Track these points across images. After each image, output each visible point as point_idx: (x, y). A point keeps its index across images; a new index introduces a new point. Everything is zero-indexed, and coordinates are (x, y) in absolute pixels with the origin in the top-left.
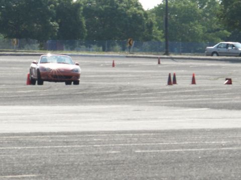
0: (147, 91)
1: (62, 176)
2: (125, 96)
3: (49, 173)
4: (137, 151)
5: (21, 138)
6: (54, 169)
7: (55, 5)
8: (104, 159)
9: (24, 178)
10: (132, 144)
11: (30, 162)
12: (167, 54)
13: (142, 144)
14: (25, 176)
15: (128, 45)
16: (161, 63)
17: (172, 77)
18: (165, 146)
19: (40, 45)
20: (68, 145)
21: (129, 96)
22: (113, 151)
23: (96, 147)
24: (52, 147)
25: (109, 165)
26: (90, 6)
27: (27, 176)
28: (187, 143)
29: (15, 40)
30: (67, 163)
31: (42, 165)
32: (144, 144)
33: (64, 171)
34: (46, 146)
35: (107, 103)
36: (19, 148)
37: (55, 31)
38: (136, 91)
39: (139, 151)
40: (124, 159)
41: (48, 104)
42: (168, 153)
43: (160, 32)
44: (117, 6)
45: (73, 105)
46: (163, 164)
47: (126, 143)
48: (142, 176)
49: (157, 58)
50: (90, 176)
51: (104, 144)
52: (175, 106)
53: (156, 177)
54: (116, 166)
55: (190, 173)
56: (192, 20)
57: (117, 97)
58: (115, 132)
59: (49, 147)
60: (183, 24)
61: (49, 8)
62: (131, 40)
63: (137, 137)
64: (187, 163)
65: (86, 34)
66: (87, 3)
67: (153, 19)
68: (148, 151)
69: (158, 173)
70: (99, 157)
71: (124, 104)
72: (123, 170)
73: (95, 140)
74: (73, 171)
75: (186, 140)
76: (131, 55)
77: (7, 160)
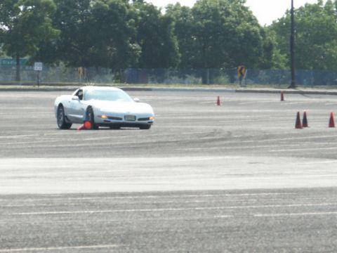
0: (267, 137)
1: (153, 246)
2: (236, 144)
3: (134, 242)
4: (255, 215)
5: (93, 200)
6: (141, 237)
7: (136, 20)
8: (212, 225)
9: (100, 249)
10: (248, 207)
11: (107, 229)
12: (293, 86)
13: (263, 206)
14: (101, 246)
15: (239, 75)
16: (285, 99)
17: (301, 118)
18: (296, 208)
19: (115, 76)
20: (159, 208)
21: (242, 144)
22: (223, 214)
23: (199, 210)
24: (137, 210)
25: (219, 232)
26: (185, 21)
27: (105, 246)
28: (325, 204)
29: (80, 68)
30: (160, 231)
31: (124, 232)
32: (266, 206)
33: (155, 240)
34: (128, 209)
35: (211, 153)
36: (92, 212)
37: (137, 56)
38: (251, 137)
39: (260, 215)
40: (238, 225)
41: (128, 155)
42: (300, 217)
43: (283, 57)
44: (223, 21)
45: (164, 157)
46: (294, 230)
47: (240, 205)
48: (266, 245)
49: (279, 92)
50: (193, 246)
51: (209, 206)
52: (307, 156)
53: (286, 247)
54: (228, 233)
55: (334, 242)
56: (328, 40)
57: (225, 145)
58: (224, 192)
59: (133, 210)
60: (316, 45)
61: (128, 24)
62: (242, 68)
63: (255, 198)
64: (328, 229)
65: (180, 61)
66: (181, 16)
67: (273, 38)
68: (272, 215)
69: (289, 242)
70: (204, 223)
71: (235, 154)
72: (239, 239)
73: (197, 201)
74: (169, 240)
75: (323, 201)
76: (242, 89)
77: (75, 227)
